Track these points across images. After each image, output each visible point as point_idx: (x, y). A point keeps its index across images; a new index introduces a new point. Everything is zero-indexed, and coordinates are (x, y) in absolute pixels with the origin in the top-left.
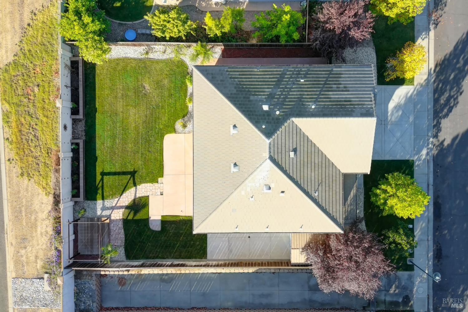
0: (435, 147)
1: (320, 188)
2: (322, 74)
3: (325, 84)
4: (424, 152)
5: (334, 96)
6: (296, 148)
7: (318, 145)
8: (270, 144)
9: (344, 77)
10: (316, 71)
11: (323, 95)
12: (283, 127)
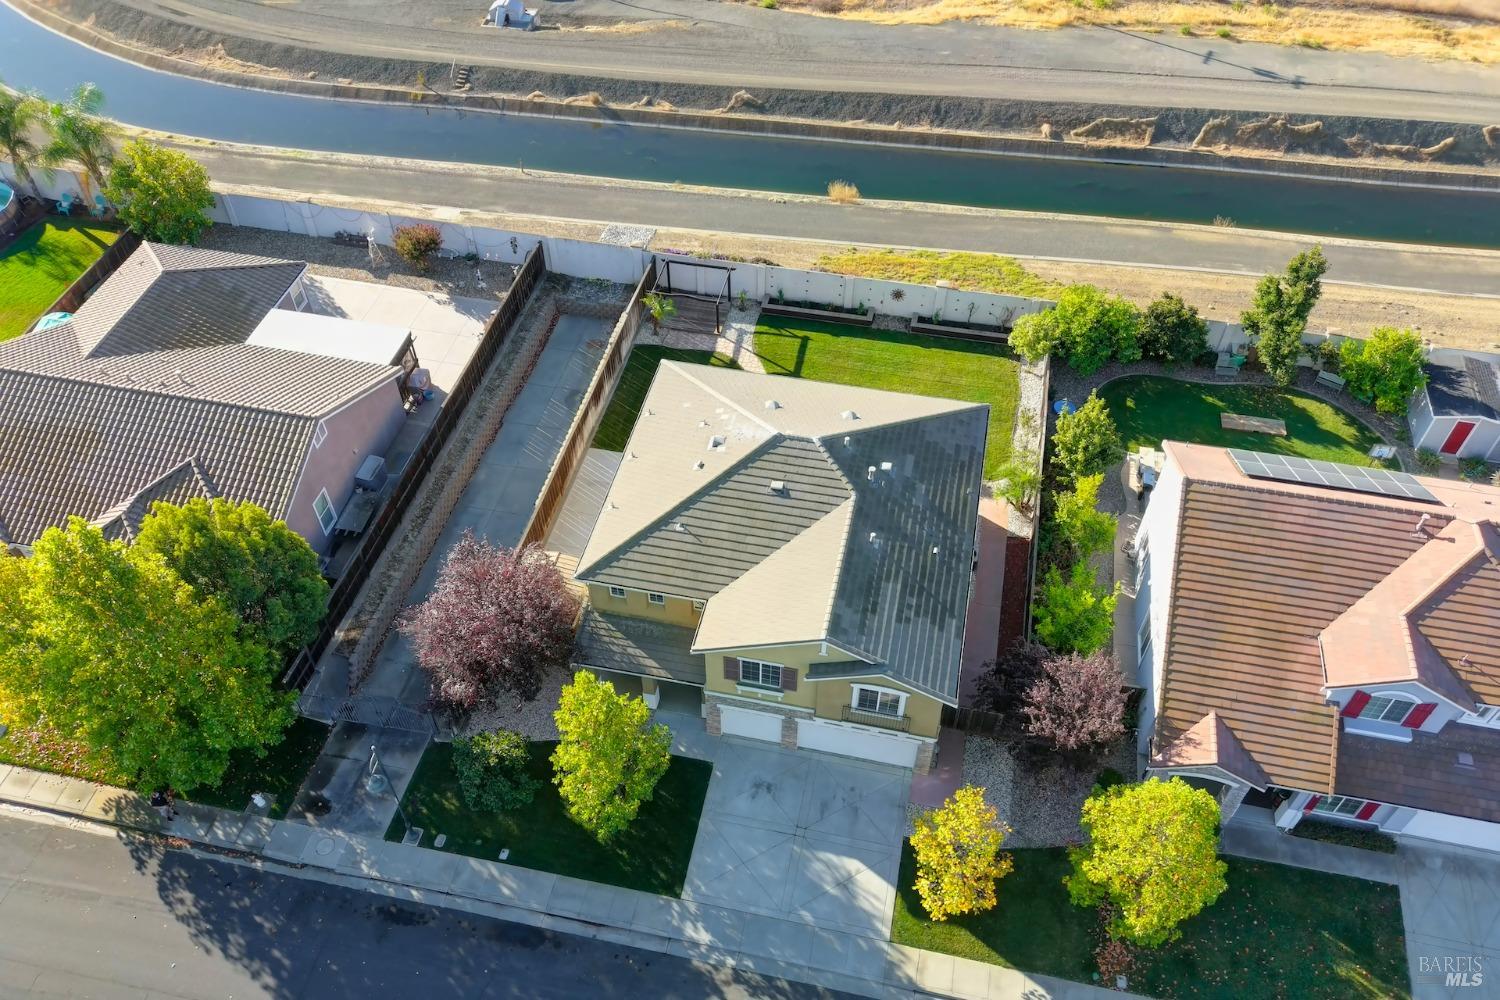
0: (709, 968)
1: (690, 538)
2: (946, 593)
3: (922, 589)
4: (704, 937)
5: (891, 591)
6: (788, 497)
7: (787, 547)
8: (809, 441)
9: (932, 632)
10: (955, 588)
11: (897, 572)
12: (839, 474)
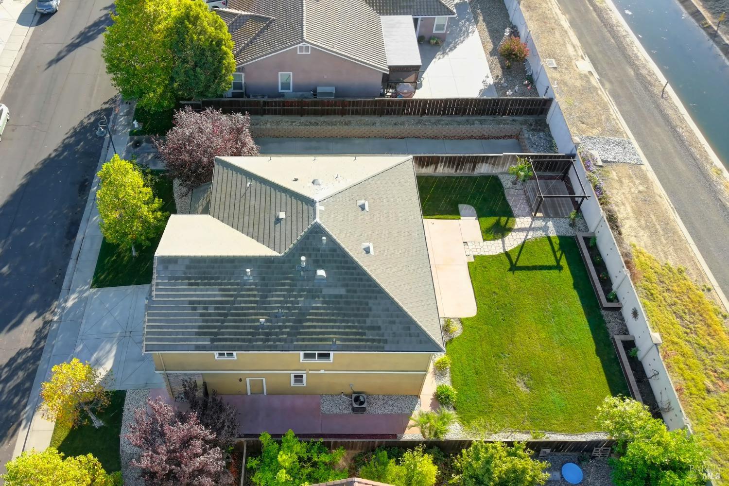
1: (243, 191)
6: (276, 223)
7: (244, 236)
8: (314, 218)
12: (295, 242)
